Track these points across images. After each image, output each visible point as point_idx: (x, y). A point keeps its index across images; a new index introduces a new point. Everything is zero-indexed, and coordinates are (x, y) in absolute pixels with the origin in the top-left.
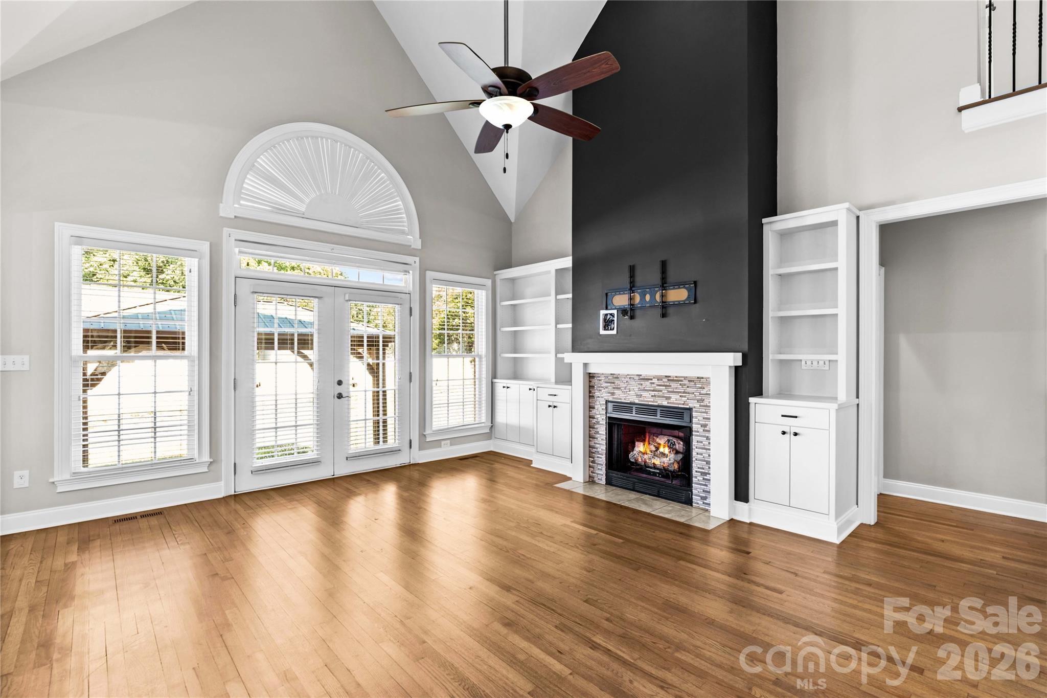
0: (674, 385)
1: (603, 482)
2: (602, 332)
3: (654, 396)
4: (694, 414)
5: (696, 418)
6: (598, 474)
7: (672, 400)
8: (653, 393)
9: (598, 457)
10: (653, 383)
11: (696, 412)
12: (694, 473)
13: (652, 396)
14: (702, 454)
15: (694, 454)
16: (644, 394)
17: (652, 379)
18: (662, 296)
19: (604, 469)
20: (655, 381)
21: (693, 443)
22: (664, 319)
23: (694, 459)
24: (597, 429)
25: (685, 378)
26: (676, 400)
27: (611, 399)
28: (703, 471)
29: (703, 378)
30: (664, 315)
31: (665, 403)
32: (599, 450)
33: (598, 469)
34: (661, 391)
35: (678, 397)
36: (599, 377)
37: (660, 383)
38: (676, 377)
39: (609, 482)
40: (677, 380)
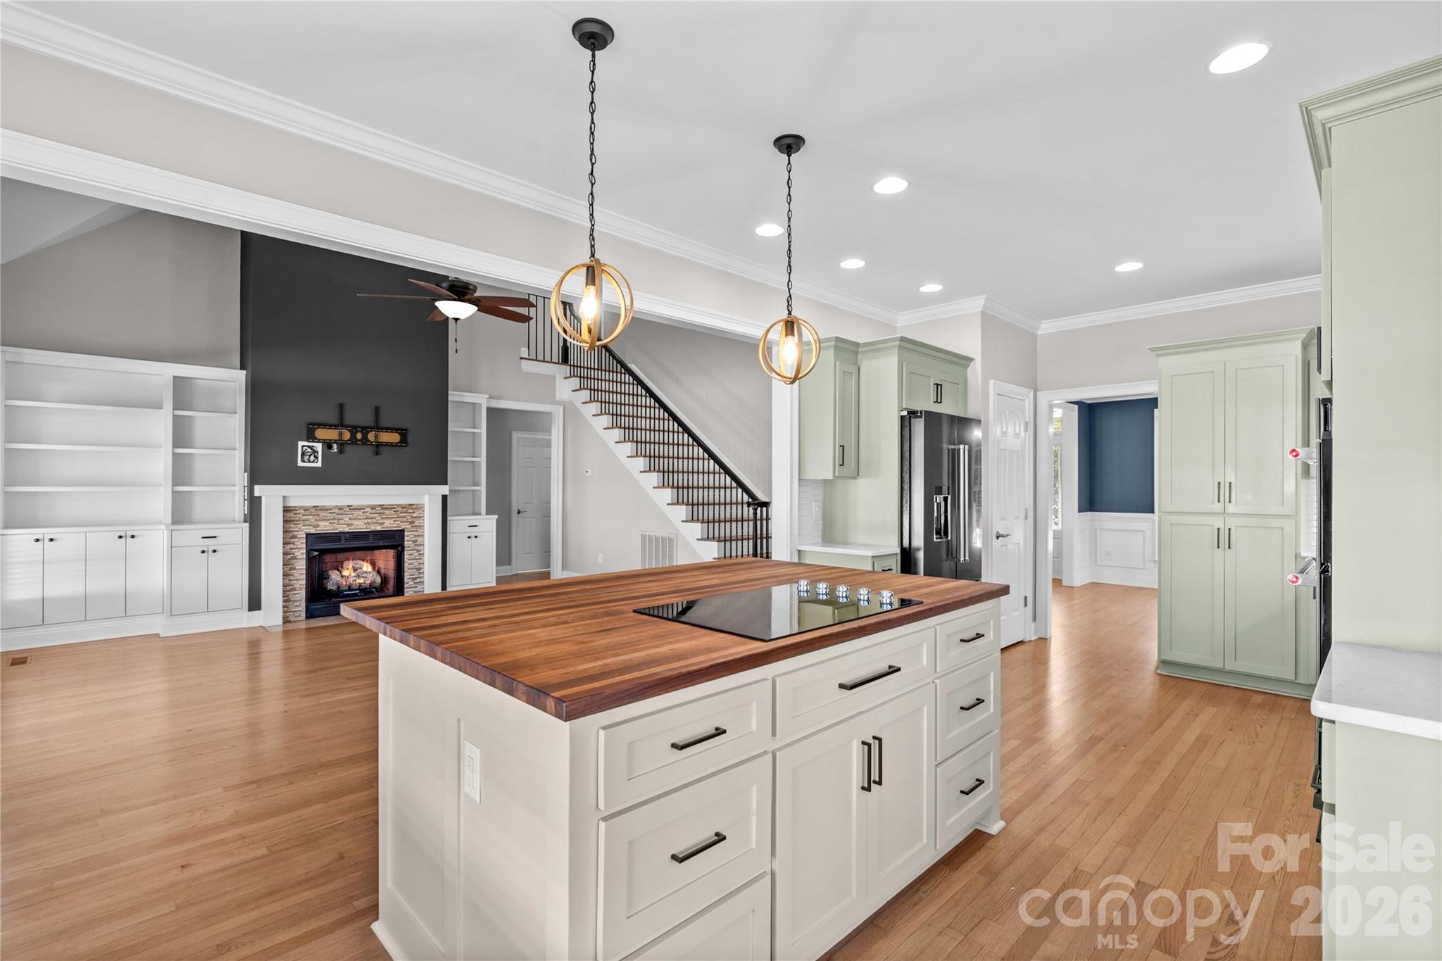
0: (387, 512)
1: (303, 615)
2: (300, 464)
3: (368, 523)
4: (406, 533)
5: (408, 536)
6: (294, 612)
7: (385, 525)
8: (366, 521)
9: (295, 594)
10: (366, 512)
11: (407, 532)
12: (406, 580)
13: (365, 523)
14: (412, 564)
15: (406, 565)
16: (356, 522)
17: (364, 509)
18: (376, 436)
19: (304, 604)
20: (368, 510)
21: (405, 557)
22: (377, 457)
23: (406, 569)
24: (293, 565)
25: (398, 506)
26: (389, 525)
27: (313, 531)
28: (414, 577)
29: (413, 505)
30: (377, 453)
31: (379, 528)
32: (297, 586)
33: (295, 606)
34: (374, 518)
35: (392, 521)
36: (296, 510)
37: (374, 511)
38: (390, 505)
39: (310, 615)
40: (391, 507)
